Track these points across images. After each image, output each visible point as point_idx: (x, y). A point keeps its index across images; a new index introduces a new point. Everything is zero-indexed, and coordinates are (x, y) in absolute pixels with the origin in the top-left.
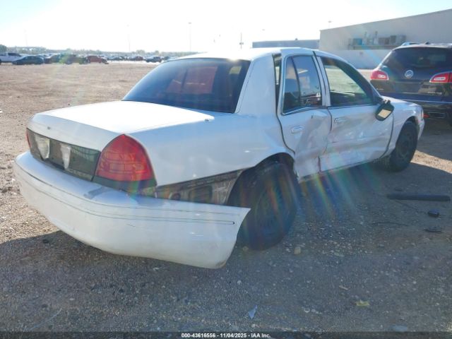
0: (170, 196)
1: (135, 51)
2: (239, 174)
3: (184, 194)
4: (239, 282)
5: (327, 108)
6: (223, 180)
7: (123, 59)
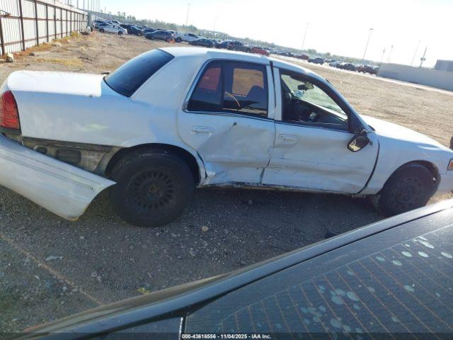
0: (35, 148)
1: (307, 50)
2: (116, 150)
3: (52, 151)
4: (82, 238)
5: (276, 121)
6: (94, 150)
7: (290, 55)
